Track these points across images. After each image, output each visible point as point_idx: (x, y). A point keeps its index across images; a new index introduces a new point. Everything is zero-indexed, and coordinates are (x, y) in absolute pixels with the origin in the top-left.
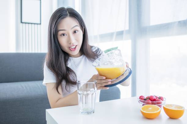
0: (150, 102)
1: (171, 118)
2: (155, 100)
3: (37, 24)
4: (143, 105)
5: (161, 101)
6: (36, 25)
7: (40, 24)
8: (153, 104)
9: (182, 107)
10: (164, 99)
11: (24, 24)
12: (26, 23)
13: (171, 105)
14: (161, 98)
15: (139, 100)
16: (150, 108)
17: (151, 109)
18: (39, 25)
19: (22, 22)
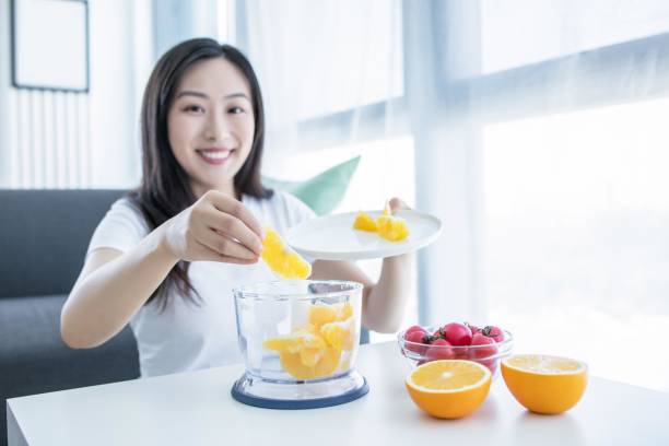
0: (449, 348)
1: (536, 411)
2: (467, 340)
3: (76, 92)
4: (421, 362)
5: (493, 344)
6: (71, 96)
7: (87, 91)
8: (459, 355)
9: (576, 365)
10: (506, 337)
11: (24, 93)
12: (30, 88)
13: (534, 359)
14: (492, 333)
15: (404, 342)
16: (447, 375)
17: (452, 376)
18: (82, 97)
19: (15, 84)
